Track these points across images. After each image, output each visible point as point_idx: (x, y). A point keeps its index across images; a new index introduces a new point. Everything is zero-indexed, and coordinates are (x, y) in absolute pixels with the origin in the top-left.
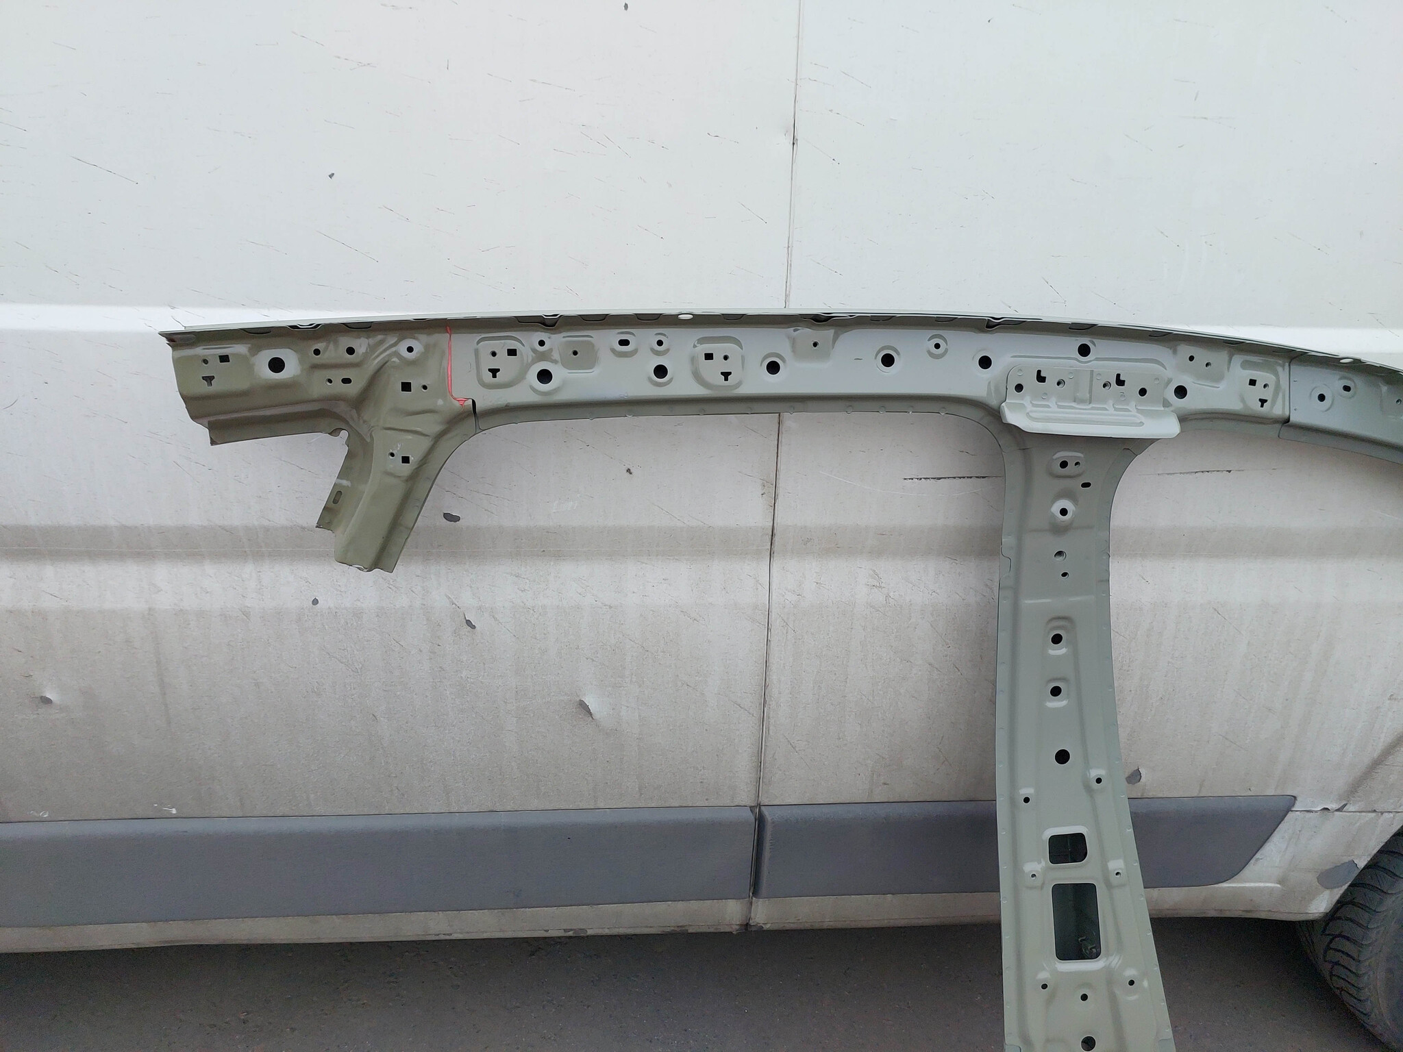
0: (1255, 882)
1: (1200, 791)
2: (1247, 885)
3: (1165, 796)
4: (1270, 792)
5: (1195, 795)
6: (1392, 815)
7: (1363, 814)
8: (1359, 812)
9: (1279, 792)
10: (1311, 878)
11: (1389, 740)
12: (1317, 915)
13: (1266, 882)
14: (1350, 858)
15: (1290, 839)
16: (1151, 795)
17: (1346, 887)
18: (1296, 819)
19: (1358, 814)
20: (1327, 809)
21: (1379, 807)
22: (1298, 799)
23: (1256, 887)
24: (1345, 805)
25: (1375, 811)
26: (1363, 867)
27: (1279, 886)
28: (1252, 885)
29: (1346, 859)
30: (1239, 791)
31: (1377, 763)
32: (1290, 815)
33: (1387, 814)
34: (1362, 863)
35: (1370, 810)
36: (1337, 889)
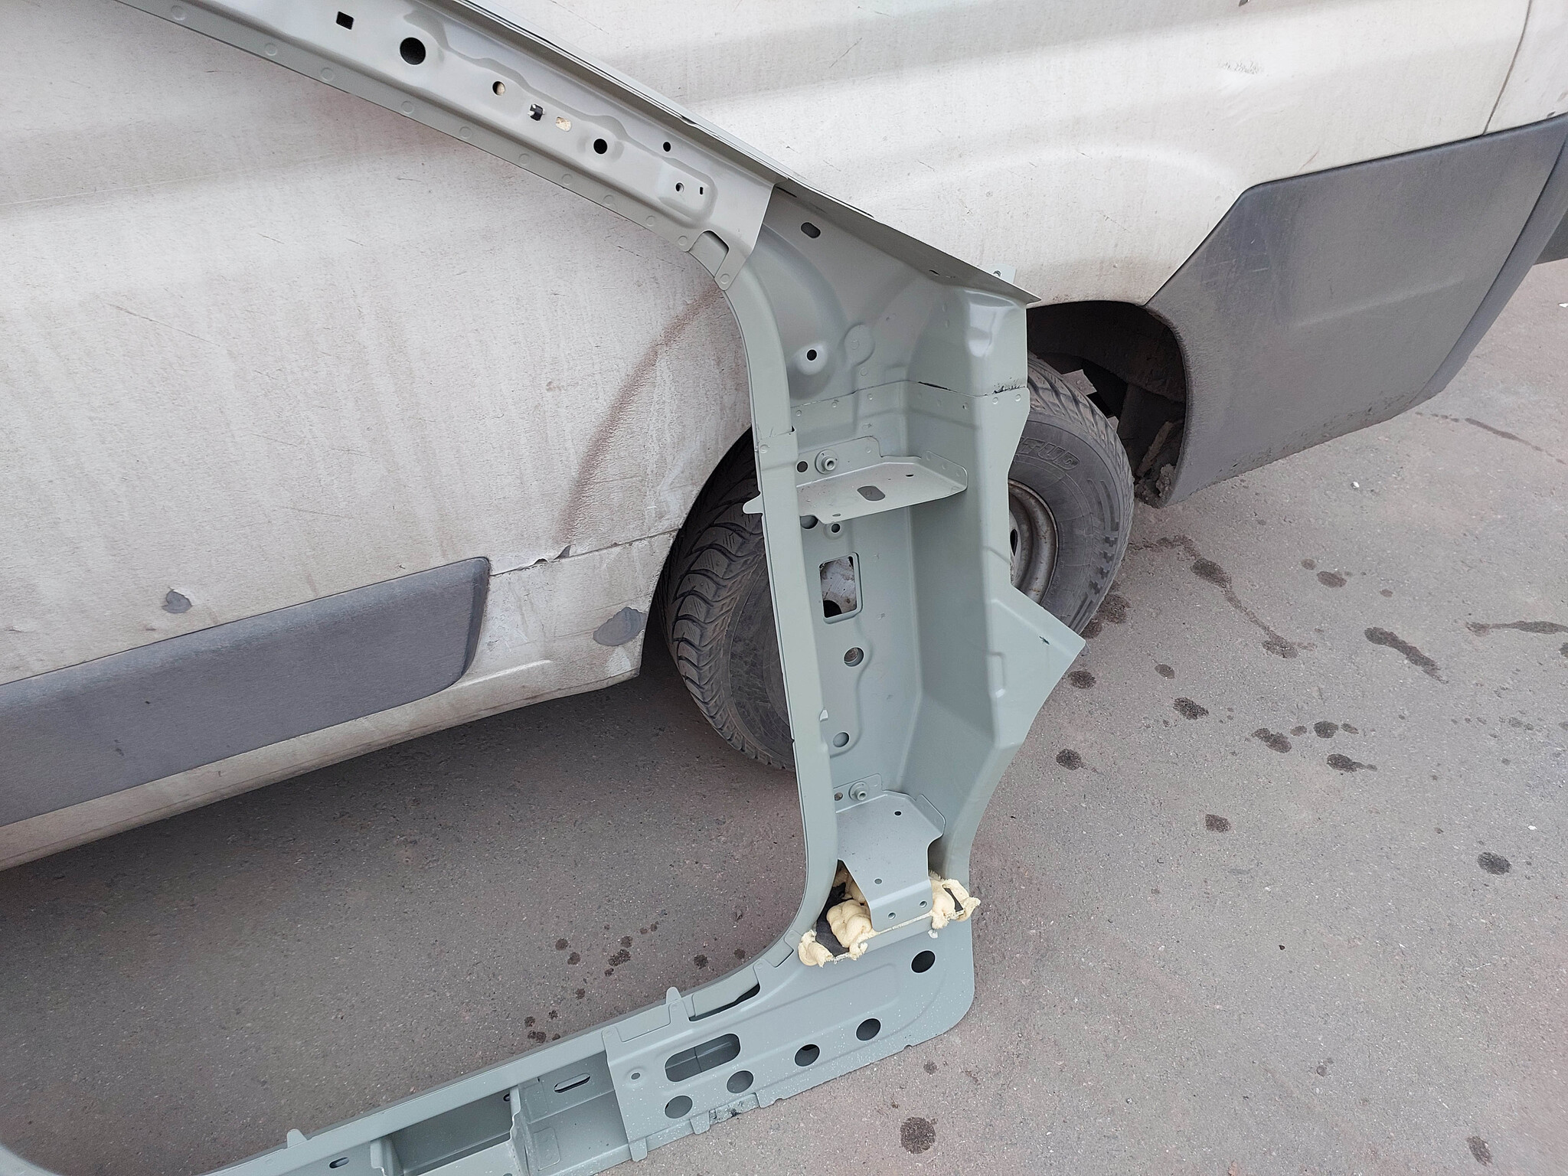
0: (511, 667)
1: (314, 590)
2: (501, 674)
3: (258, 612)
4: (438, 561)
5: (312, 597)
6: (645, 542)
7: (605, 551)
8: (597, 551)
9: (452, 558)
10: (586, 642)
11: (582, 449)
12: (628, 674)
13: (527, 662)
14: (623, 606)
15: (520, 607)
16: (230, 617)
17: (641, 636)
18: (509, 583)
19: (597, 553)
20: (544, 560)
21: (620, 537)
22: (490, 559)
23: (516, 673)
24: (567, 550)
25: (616, 545)
26: (648, 610)
27: (548, 661)
28: (508, 672)
29: (619, 608)
30: (381, 574)
31: (582, 484)
32: (492, 580)
33: (637, 543)
34: (644, 606)
35: (609, 545)
36: (631, 643)
